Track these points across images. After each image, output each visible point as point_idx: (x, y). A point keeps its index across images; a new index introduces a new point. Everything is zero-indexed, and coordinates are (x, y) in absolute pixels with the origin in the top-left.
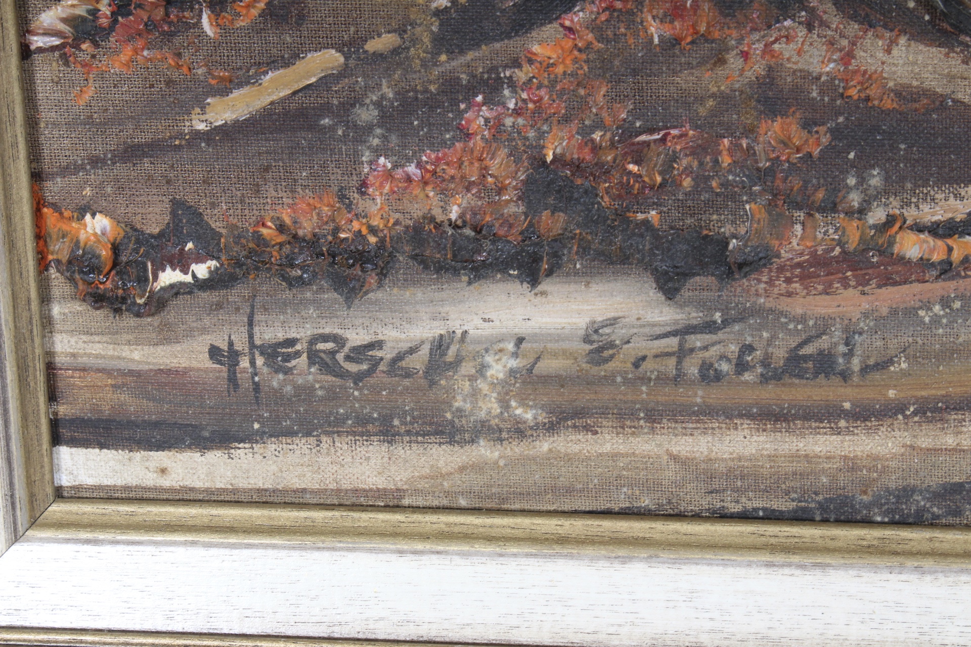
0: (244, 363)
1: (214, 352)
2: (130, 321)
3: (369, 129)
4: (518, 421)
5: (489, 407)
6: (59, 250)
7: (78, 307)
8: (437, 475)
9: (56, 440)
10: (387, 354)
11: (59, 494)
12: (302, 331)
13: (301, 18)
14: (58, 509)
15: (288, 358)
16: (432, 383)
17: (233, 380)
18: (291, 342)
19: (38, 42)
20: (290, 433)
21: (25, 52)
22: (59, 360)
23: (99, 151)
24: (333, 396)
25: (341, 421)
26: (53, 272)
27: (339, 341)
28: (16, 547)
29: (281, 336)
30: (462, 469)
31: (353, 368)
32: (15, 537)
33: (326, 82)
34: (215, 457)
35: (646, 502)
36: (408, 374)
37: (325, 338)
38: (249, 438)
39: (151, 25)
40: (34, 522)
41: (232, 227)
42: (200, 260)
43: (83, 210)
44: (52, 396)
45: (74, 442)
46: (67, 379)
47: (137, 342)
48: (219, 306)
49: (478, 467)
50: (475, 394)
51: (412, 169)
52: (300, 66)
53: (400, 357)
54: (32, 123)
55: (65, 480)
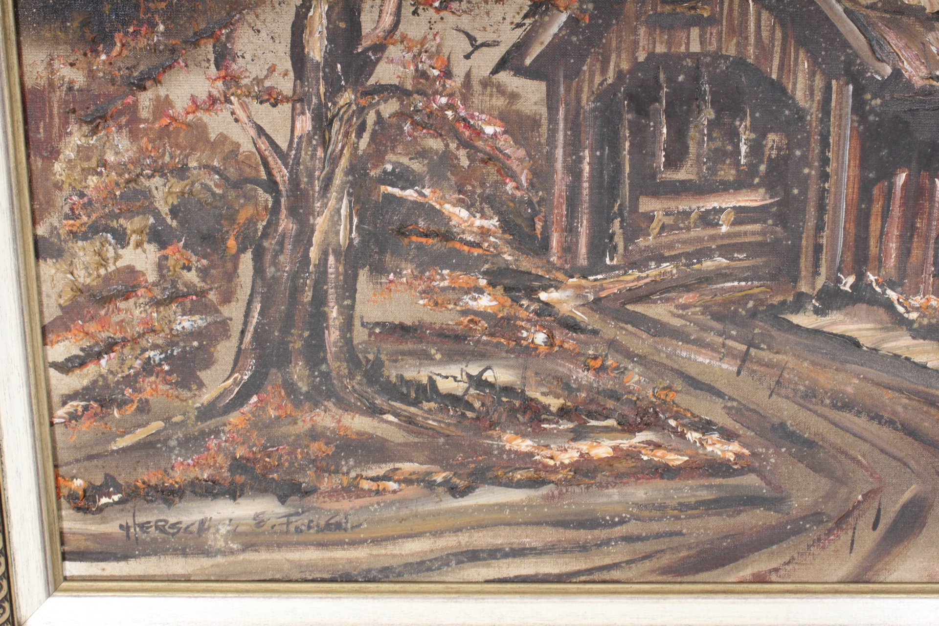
0: (132, 530)
1: (121, 527)
2: (90, 516)
3: (174, 448)
4: (231, 549)
5: (221, 544)
6: (65, 492)
7: (72, 511)
8: (203, 569)
9: (64, 559)
10: (183, 526)
11: (65, 579)
12: (152, 518)
13: (149, 411)
14: (65, 584)
15: (148, 528)
16: (200, 536)
17: (128, 536)
18: (149, 522)
19: (56, 420)
20: (149, 555)
21: (52, 424)
22: (65, 530)
23: (79, 457)
24: (164, 541)
25: (168, 550)
26: (62, 499)
27: (166, 521)
28: (50, 599)
29: (145, 520)
30: (212, 566)
31: (171, 531)
32: (49, 595)
33: (158, 432)
34: (122, 564)
35: (278, 576)
36: (191, 533)
37: (161, 521)
38: (134, 557)
39: (96, 414)
40: (56, 589)
41: (127, 482)
42: (115, 494)
43: (73, 478)
44: (62, 543)
45: (70, 560)
46: (68, 537)
47: (93, 523)
48: (122, 510)
49: (218, 566)
50: (215, 539)
51: (190, 461)
52: (149, 427)
53: (188, 527)
54: (54, 448)
55: (68, 573)
